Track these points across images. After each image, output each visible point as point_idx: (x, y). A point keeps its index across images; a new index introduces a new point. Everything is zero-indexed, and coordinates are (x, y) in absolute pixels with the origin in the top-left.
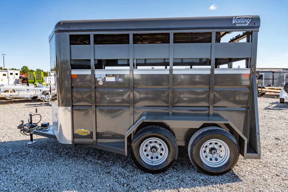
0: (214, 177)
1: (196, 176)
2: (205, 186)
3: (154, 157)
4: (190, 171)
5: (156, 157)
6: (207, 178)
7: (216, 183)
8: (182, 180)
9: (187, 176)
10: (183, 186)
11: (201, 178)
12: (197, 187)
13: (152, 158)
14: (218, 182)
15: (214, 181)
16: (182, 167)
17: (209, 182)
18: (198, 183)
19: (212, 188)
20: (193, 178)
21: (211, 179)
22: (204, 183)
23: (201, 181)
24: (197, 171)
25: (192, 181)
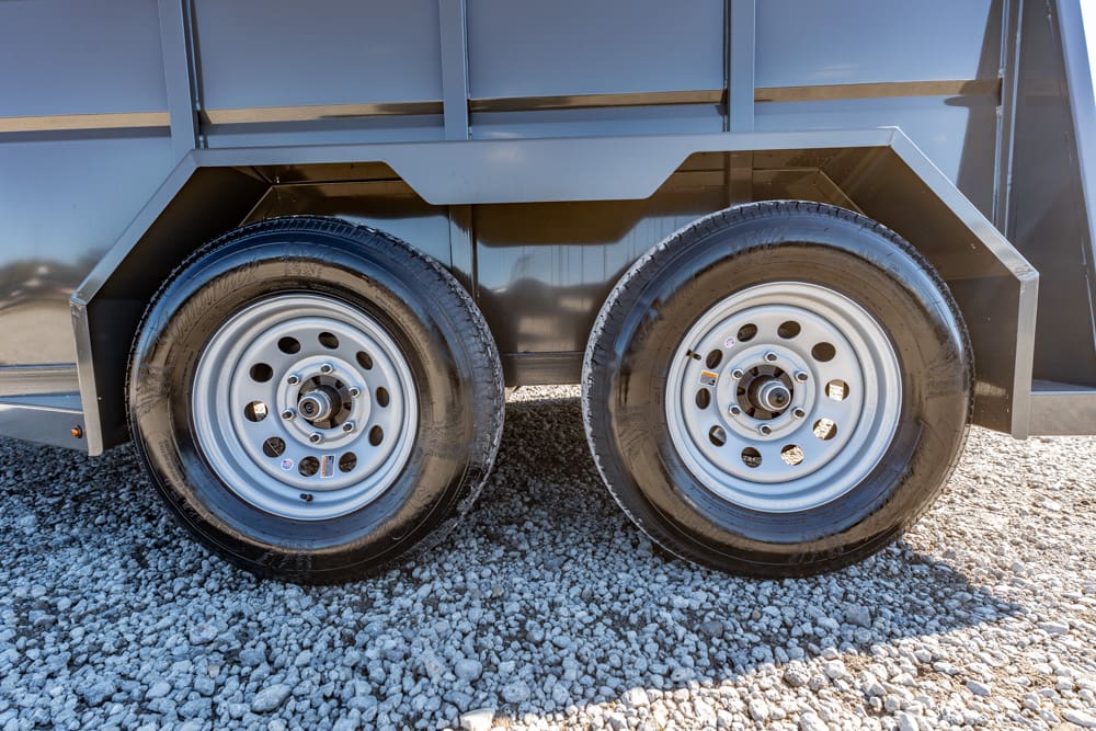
0: (780, 592)
1: (640, 591)
2: (717, 681)
3: (322, 459)
4: (600, 554)
5: (337, 457)
6: (724, 597)
7: (811, 645)
8: (522, 624)
9: (575, 590)
10: (508, 693)
11: (678, 601)
12: (638, 696)
13: (310, 466)
14: (829, 631)
15: (784, 625)
16: (556, 528)
17: (748, 630)
18: (652, 647)
19: (790, 702)
20: (617, 606)
21: (760, 604)
22: (703, 645)
23: (681, 631)
24: (656, 550)
25: (600, 629)
